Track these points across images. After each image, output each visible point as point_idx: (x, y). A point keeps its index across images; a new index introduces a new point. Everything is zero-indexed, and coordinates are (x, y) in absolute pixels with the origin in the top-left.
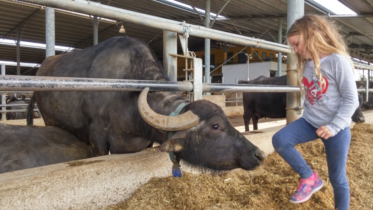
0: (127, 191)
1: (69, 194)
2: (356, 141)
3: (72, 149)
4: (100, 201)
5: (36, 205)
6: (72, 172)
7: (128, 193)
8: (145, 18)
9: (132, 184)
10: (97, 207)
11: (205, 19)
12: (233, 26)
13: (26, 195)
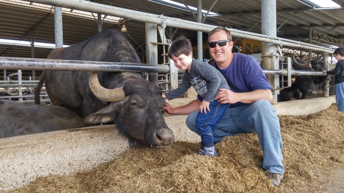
0: (116, 153)
1: (68, 152)
2: (321, 116)
3: (72, 121)
4: (94, 159)
5: (43, 159)
6: (70, 135)
7: (117, 155)
8: (127, 12)
9: (120, 147)
10: (92, 164)
11: (198, 16)
12: (224, 21)
13: (34, 151)
